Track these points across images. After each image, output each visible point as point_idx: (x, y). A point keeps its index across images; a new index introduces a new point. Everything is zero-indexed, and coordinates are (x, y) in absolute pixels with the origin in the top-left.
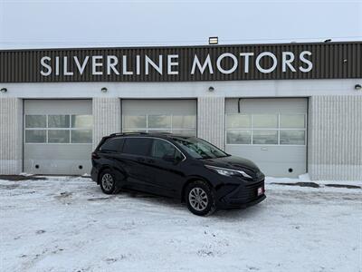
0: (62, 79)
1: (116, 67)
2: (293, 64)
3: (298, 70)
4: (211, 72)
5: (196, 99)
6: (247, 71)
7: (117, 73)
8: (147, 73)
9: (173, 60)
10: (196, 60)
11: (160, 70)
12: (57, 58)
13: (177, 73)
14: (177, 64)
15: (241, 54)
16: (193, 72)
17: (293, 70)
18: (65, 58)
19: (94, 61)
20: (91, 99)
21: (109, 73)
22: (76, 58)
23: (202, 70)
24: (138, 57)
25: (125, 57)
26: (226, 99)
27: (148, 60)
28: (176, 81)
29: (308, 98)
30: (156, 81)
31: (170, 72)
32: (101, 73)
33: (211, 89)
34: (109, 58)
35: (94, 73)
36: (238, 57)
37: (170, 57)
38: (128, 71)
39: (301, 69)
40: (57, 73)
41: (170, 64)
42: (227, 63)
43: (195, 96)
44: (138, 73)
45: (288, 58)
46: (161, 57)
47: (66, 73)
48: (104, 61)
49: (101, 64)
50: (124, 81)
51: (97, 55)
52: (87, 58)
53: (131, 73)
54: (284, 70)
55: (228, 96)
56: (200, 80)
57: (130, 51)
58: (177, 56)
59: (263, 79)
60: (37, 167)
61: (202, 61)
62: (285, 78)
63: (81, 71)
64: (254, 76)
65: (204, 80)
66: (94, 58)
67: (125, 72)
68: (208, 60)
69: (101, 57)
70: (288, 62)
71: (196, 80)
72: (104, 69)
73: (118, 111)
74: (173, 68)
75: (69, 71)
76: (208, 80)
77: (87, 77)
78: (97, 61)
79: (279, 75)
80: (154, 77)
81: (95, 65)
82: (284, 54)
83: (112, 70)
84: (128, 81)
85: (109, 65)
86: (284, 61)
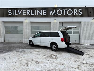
0: (14, 16)
1: (29, 13)
2: (77, 13)
3: (78, 14)
4: (55, 15)
5: (51, 22)
6: (65, 14)
7: (30, 15)
8: (38, 15)
9: (45, 11)
10: (51, 11)
11: (41, 14)
12: (13, 10)
13: (46, 15)
14: (46, 12)
15: (63, 10)
16: (50, 15)
17: (77, 14)
18: (15, 10)
19: (23, 11)
20: (23, 22)
21: (27, 15)
22: (18, 10)
23: (53, 14)
24: (35, 10)
25: (32, 10)
26: (59, 22)
27: (38, 11)
28: (46, 17)
29: (80, 22)
30: (40, 17)
31: (44, 15)
32: (25, 15)
33: (55, 19)
34: (27, 10)
35: (23, 15)
36: (62, 11)
37: (44, 10)
38: (32, 14)
39: (79, 14)
40: (13, 15)
41: (44, 12)
42: (59, 12)
43: (51, 21)
44: (35, 15)
45: (76, 11)
46: (41, 10)
47: (15, 15)
48: (26, 11)
49: (25, 12)
50: (32, 17)
51: (24, 10)
52: (21, 10)
53: (33, 15)
54: (74, 14)
55: (59, 21)
56: (52, 17)
57: (33, 9)
58: (46, 10)
59: (69, 17)
60: (8, 40)
61: (53, 12)
62: (75, 17)
63: (20, 14)
64: (67, 16)
65: (53, 17)
66: (23, 10)
67: (32, 15)
68: (54, 11)
69: (25, 10)
70: (76, 12)
71: (51, 17)
72: (26, 13)
73: (30, 25)
74: (45, 13)
75: (16, 14)
76: (54, 17)
77: (21, 16)
78: (24, 11)
79: (73, 16)
80: (40, 16)
81: (23, 12)
82: (75, 10)
83: (28, 14)
84: (33, 17)
85: (27, 12)
86: (75, 12)
